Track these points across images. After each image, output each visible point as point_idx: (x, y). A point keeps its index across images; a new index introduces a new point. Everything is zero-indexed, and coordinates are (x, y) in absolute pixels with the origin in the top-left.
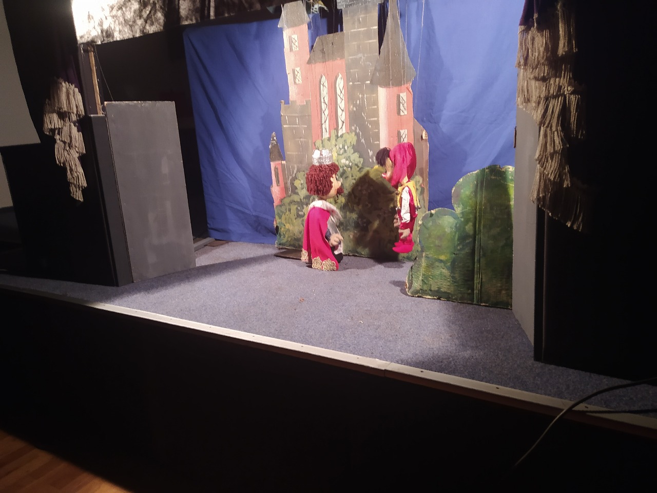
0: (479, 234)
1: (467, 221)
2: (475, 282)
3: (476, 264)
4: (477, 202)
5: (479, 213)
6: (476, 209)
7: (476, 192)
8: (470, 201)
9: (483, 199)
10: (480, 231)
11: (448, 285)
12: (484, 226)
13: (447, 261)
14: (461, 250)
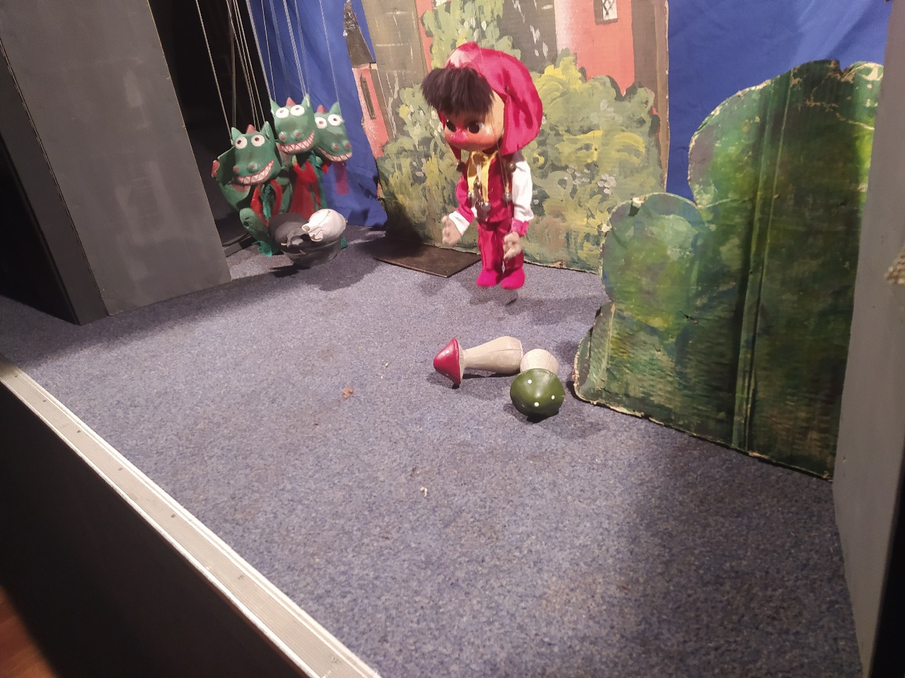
0: (756, 269)
1: (725, 233)
2: (738, 395)
3: (742, 351)
4: (757, 180)
5: (762, 212)
6: (753, 200)
7: (756, 149)
8: (739, 176)
9: (777, 170)
10: (760, 263)
11: (670, 392)
12: (774, 251)
13: (667, 331)
14: (704, 308)
